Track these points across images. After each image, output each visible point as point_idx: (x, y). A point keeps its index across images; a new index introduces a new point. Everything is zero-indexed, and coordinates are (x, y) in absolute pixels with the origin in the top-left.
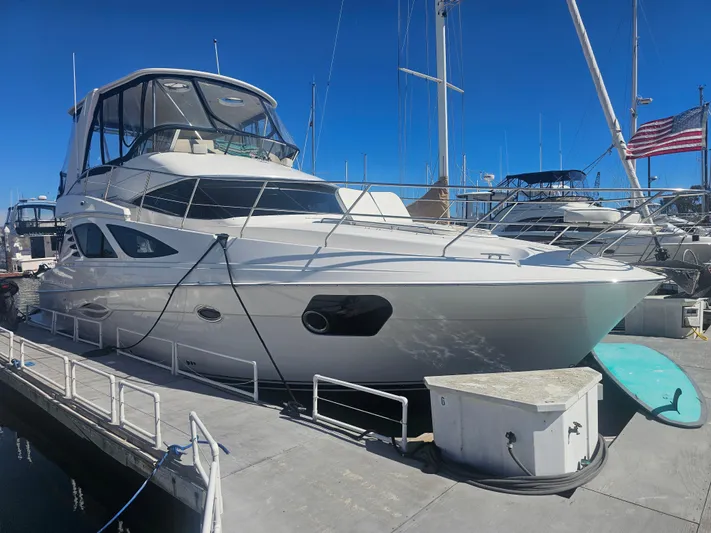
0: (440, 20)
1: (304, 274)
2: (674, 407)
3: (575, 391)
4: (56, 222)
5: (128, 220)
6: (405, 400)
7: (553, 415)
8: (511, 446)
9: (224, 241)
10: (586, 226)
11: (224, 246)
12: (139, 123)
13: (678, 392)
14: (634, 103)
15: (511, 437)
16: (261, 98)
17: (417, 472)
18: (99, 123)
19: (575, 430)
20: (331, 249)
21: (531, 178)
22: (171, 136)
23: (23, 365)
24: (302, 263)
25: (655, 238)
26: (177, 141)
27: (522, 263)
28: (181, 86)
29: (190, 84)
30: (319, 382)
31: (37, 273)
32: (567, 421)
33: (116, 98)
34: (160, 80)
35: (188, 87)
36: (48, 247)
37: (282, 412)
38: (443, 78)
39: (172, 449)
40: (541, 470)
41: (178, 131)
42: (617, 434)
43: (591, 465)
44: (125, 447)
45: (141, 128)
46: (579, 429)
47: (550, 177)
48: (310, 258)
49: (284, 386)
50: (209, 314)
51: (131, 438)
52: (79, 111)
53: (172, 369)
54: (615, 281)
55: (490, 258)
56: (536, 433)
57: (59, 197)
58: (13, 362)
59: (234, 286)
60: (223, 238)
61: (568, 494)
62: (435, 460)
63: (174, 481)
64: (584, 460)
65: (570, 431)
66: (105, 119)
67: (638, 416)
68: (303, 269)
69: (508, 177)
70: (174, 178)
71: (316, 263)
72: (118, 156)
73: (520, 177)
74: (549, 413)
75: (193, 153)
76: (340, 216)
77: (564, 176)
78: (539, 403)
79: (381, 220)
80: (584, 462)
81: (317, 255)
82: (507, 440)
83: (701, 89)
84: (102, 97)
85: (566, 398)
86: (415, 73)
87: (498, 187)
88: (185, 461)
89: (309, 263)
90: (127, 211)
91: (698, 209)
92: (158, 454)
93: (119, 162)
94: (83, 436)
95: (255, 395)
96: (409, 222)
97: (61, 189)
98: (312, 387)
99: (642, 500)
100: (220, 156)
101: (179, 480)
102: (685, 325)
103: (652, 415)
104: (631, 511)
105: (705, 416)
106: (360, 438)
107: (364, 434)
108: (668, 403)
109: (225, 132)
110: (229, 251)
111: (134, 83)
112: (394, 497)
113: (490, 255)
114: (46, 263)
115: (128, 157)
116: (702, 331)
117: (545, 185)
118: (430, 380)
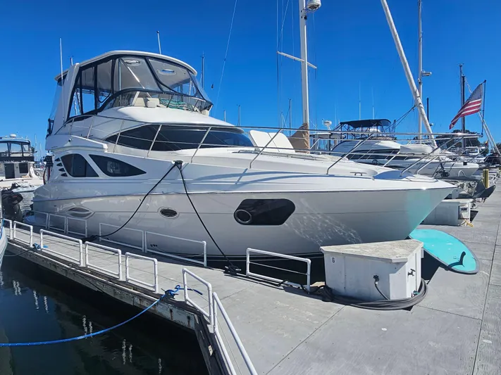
0: (302, 21)
1: (237, 185)
2: (461, 263)
3: (411, 251)
4: (23, 153)
5: (106, 152)
6: (309, 261)
7: (400, 264)
8: (377, 283)
9: (179, 166)
10: (412, 155)
11: (180, 168)
12: (110, 88)
13: (464, 254)
14: (420, 74)
15: (376, 278)
16: (188, 70)
17: (320, 302)
18: (79, 86)
19: (411, 274)
20: (254, 170)
21: (356, 124)
22: (133, 96)
23: (42, 247)
24: (236, 179)
25: (441, 164)
26: (137, 100)
27: (375, 177)
28: (135, 61)
29: (144, 61)
30: (250, 252)
31: (11, 189)
32: (408, 268)
33: (91, 70)
34: (123, 59)
35: (139, 62)
36: (17, 171)
37: (225, 273)
38: (305, 59)
39: (168, 292)
40: (394, 296)
41: (138, 93)
42: (430, 279)
43: (419, 294)
44: (132, 293)
45: (111, 91)
46: (414, 273)
47: (369, 123)
48: (241, 175)
49: (225, 259)
50: (168, 213)
51: (136, 288)
52: (65, 77)
53: (142, 249)
54: (424, 188)
55: (356, 175)
56: (391, 275)
57: (47, 136)
58: (33, 245)
59: (187, 194)
60: (178, 164)
61: (409, 309)
62: (329, 295)
63: (171, 311)
64: (414, 292)
65: (409, 274)
66: (83, 83)
67: (440, 269)
68: (236, 183)
69: (341, 123)
70: (138, 124)
71: (244, 179)
72: (93, 108)
73: (349, 123)
74: (398, 263)
75: (146, 106)
76: (253, 149)
77: (377, 123)
78: (393, 258)
79: (276, 151)
80: (415, 293)
81: (244, 174)
82: (374, 280)
83: (461, 66)
84: (81, 69)
85: (407, 255)
86: (287, 55)
87: (334, 131)
88: (177, 298)
89: (239, 179)
90: (105, 146)
91: (459, 145)
92: (159, 296)
93: (94, 113)
94: (96, 289)
95: (205, 263)
96: (293, 152)
97: (50, 131)
98: (246, 258)
99: (450, 310)
100: (164, 109)
101: (175, 310)
102: (460, 218)
103: (448, 268)
104: (445, 315)
105: (478, 268)
106: (279, 285)
107: (282, 283)
108: (457, 261)
109: (168, 93)
110: (184, 172)
111: (106, 60)
112: (311, 314)
113: (356, 173)
114: (16, 182)
115: (102, 109)
116: (469, 222)
117: (365, 129)
118: (325, 248)
